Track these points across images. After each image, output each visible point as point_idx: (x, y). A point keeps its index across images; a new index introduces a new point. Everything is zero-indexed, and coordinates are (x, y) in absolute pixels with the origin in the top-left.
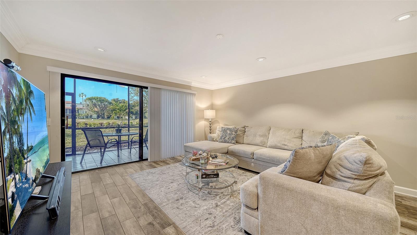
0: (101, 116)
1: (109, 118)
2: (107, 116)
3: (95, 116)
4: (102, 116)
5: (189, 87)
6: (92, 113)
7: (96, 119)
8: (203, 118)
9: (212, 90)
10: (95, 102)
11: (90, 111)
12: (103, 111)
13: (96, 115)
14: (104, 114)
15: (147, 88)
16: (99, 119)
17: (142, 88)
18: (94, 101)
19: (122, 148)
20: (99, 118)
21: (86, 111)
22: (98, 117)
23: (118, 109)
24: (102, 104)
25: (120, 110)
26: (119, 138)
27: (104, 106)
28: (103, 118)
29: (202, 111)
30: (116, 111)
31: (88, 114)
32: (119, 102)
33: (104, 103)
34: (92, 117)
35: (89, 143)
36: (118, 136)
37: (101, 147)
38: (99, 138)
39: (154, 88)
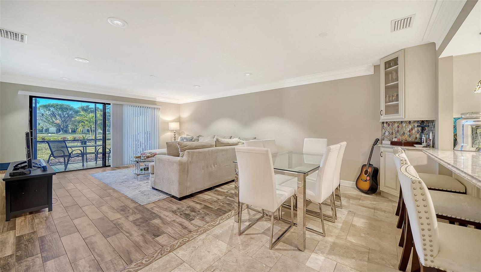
0: (62, 129)
1: (74, 131)
2: (72, 129)
3: (53, 129)
4: (65, 129)
5: (154, 103)
6: (49, 126)
7: (55, 133)
8: (167, 130)
9: (180, 104)
10: (54, 110)
11: (45, 123)
12: (66, 123)
13: (55, 128)
14: (67, 126)
15: (110, 104)
16: (60, 133)
17: (104, 104)
18: (52, 109)
19: (88, 161)
20: (60, 131)
21: (40, 122)
22: (58, 131)
23: (87, 121)
24: (65, 113)
25: (89, 122)
26: (84, 149)
27: (66, 115)
28: (66, 132)
29: (167, 123)
30: (84, 122)
31: (43, 128)
32: (89, 110)
33: (68, 112)
34: (49, 131)
35: (52, 154)
36: (83, 147)
37: (64, 157)
38: (62, 149)
39: (116, 104)
